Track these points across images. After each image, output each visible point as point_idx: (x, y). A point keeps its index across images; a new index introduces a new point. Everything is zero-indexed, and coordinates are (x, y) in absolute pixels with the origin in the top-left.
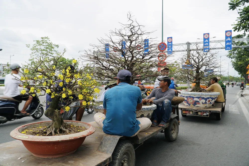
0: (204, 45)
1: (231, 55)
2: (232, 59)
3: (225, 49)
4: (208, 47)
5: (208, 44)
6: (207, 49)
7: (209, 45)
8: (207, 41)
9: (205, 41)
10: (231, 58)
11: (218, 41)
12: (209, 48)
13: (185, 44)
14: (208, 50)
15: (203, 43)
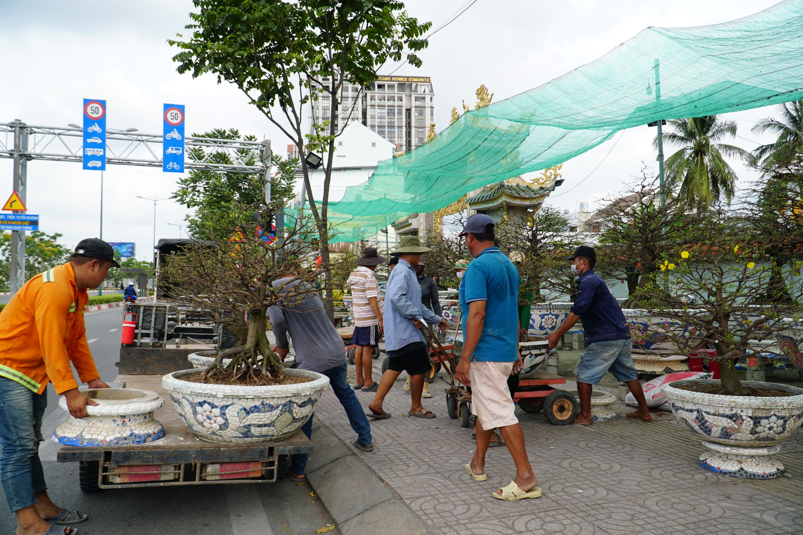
0: (86, 145)
1: (185, 193)
2: (188, 207)
3: (161, 169)
4: (102, 153)
5: (99, 141)
6: (94, 157)
7: (103, 146)
8: (96, 128)
9: (90, 129)
10: (186, 205)
11: (139, 138)
12: (102, 158)
13: (5, 127)
14: (99, 164)
15: (82, 134)
